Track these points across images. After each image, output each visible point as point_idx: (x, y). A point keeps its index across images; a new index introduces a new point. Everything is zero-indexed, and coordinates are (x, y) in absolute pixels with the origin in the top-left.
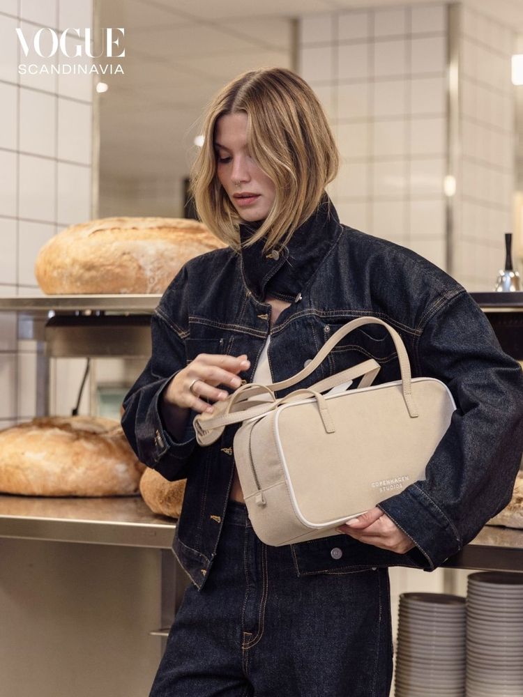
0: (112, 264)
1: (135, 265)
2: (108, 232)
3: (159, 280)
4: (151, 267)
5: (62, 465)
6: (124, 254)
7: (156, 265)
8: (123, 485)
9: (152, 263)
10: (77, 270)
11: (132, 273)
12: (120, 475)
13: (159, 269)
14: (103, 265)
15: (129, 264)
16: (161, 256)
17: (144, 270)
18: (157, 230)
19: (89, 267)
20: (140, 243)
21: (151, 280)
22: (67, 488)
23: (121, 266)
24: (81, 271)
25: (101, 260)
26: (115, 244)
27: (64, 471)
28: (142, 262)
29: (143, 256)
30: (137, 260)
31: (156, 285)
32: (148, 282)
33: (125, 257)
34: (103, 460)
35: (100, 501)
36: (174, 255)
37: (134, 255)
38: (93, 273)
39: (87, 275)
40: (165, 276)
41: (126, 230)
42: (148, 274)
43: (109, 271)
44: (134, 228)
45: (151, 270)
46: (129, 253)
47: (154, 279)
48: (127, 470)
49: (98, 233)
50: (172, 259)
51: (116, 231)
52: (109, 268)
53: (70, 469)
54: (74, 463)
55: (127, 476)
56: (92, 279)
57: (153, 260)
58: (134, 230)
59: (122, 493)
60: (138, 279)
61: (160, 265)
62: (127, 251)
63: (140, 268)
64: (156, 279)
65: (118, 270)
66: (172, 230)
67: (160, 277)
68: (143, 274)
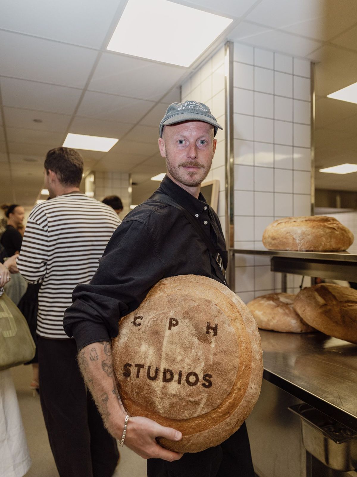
0: (282, 238)
1: (292, 238)
2: (283, 224)
3: (303, 244)
4: (299, 238)
5: (268, 318)
6: (287, 233)
7: (301, 237)
8: (294, 329)
9: (299, 237)
10: (270, 240)
11: (291, 241)
12: (293, 325)
13: (302, 239)
14: (279, 238)
15: (289, 237)
16: (303, 233)
17: (296, 240)
18: (305, 222)
19: (274, 239)
20: (295, 228)
21: (299, 244)
22: (270, 328)
23: (286, 238)
24: (271, 240)
25: (278, 236)
26: (285, 229)
27: (268, 320)
28: (295, 237)
29: (295, 234)
30: (293, 236)
31: (302, 246)
32: (298, 245)
33: (288, 234)
34: (286, 317)
35: (284, 334)
36: (310, 233)
37: (292, 234)
38: (275, 241)
39: (273, 242)
40: (306, 242)
41: (291, 222)
42: (298, 241)
43: (281, 240)
44: (295, 221)
45: (299, 240)
46: (289, 233)
47: (300, 244)
48: (296, 323)
49: (279, 224)
50: (309, 235)
51: (287, 223)
52: (281, 239)
53: (271, 320)
54: (273, 318)
55: (296, 325)
56: (275, 244)
57: (300, 235)
58: (295, 222)
59: (295, 332)
60: (293, 244)
61: (303, 238)
62: (288, 232)
63: (294, 239)
64: (301, 243)
65: (285, 240)
66: (312, 221)
67: (303, 243)
68: (295, 242)
